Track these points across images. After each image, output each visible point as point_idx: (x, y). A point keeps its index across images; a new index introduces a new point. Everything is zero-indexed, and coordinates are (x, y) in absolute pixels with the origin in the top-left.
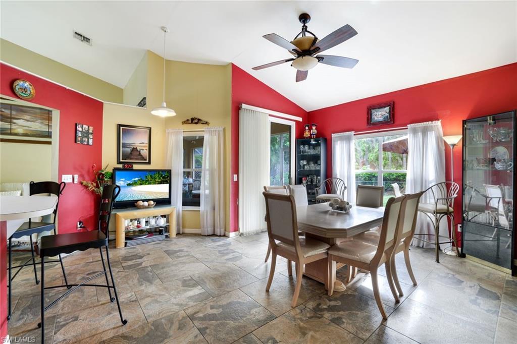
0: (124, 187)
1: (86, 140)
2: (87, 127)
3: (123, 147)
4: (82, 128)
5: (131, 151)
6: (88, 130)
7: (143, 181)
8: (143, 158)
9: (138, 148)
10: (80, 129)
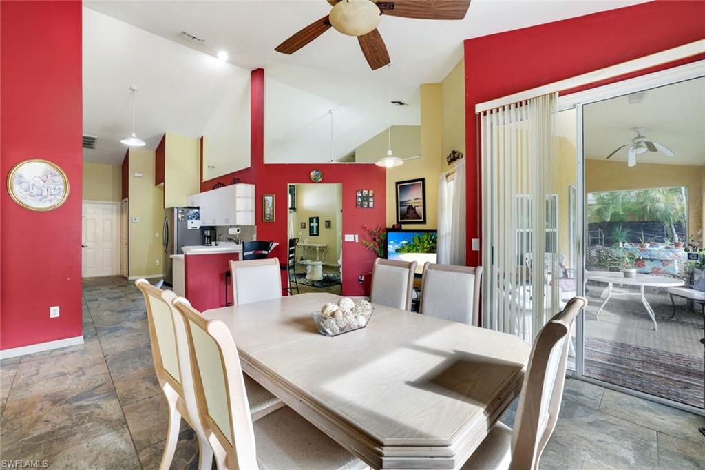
0: (393, 253)
1: (367, 203)
2: (367, 192)
3: (401, 206)
4: (362, 193)
5: (408, 209)
6: (368, 195)
7: (411, 245)
8: (418, 216)
9: (414, 205)
10: (360, 195)
